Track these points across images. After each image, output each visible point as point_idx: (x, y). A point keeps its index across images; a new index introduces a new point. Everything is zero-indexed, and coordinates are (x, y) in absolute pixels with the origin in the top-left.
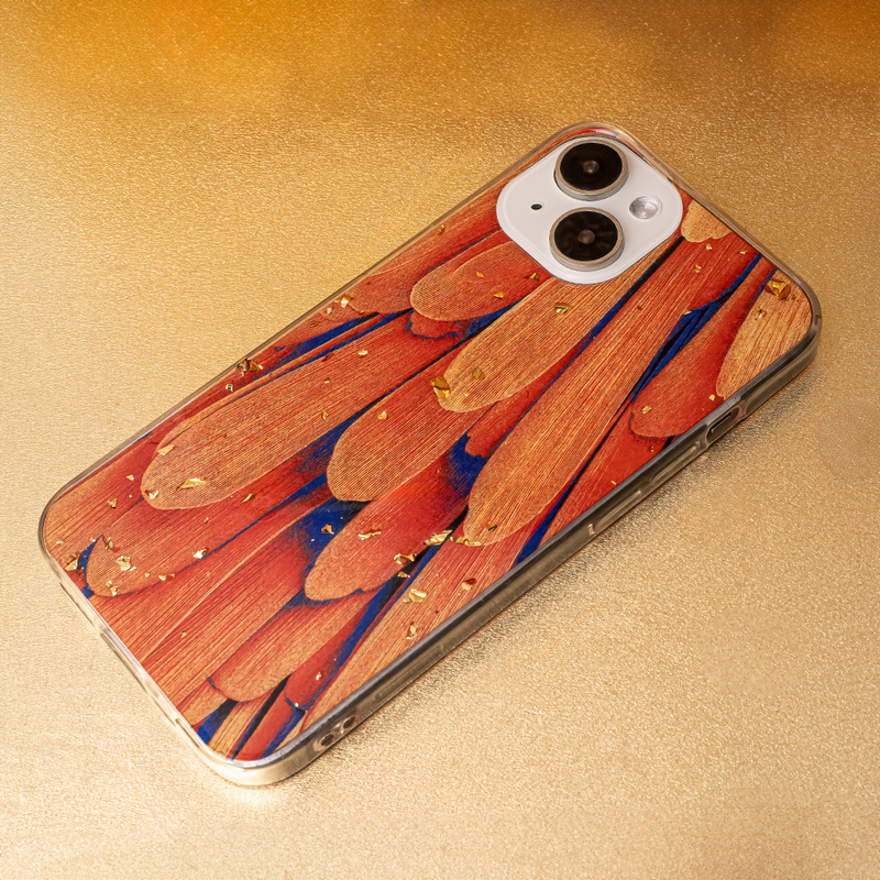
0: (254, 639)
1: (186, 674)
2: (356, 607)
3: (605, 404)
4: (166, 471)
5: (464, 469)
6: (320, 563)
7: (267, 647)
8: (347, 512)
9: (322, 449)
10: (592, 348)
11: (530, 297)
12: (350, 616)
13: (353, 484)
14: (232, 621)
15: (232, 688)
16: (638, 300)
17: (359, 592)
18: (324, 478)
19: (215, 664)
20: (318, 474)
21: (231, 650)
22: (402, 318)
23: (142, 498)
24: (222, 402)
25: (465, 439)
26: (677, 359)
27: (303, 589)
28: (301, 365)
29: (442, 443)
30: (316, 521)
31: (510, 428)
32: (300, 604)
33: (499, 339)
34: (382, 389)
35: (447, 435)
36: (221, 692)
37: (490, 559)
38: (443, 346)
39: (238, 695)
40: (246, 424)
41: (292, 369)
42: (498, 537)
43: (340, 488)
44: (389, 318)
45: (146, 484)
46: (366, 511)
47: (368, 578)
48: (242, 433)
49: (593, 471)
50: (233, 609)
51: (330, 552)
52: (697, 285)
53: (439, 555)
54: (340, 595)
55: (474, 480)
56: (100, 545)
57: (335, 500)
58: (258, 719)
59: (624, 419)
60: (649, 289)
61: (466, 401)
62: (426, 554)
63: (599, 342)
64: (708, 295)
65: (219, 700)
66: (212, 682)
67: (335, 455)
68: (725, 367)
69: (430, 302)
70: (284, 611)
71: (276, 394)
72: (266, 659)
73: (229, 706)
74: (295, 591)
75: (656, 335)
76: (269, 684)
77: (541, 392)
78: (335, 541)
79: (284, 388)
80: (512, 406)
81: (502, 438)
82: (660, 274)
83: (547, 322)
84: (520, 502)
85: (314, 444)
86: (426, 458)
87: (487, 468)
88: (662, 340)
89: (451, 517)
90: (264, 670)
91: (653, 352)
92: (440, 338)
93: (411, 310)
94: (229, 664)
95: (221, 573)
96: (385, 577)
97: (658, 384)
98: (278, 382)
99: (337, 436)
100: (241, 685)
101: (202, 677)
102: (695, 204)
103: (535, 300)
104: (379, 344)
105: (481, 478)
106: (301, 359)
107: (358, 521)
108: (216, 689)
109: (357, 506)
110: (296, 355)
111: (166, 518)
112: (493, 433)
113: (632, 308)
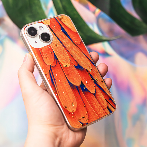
0: (99, 102)
1: (102, 112)
2: (97, 87)
3: (74, 46)
4: (70, 108)
5: (79, 67)
6: (90, 90)
7: (100, 100)
8: (82, 85)
9: (72, 85)
10: (64, 44)
11: (53, 49)
12: (98, 89)
13: (78, 82)
14: (96, 104)
15: (105, 107)
16: (58, 35)
17: (95, 86)
18: (76, 86)
19: (102, 108)
20: (75, 87)
21: (100, 105)
22: (51, 67)
23: (73, 113)
24: (59, 97)
25: (74, 65)
26: (69, 35)
28: (56, 84)
29: (74, 69)
30: (83, 89)
31: (74, 59)
32: (95, 95)
33: (59, 56)
34: (63, 74)
38: (58, 63)
39: (107, 106)
40: (64, 95)
41: (56, 85)
42: (91, 67)
43: (79, 84)
44: (51, 69)
45: (71, 111)
46: (83, 82)
47: (93, 85)
48: (66, 96)
49: (84, 52)
50: (94, 104)
51: (88, 89)
52: (57, 27)
54: (95, 89)
56: (80, 120)
57: (80, 86)
58: (110, 104)
59: (77, 45)
60: (56, 34)
61: (69, 64)
62: (91, 76)
63: (63, 43)
64: (60, 27)
65: (107, 109)
66: (104, 109)
67: (73, 83)
68: (72, 30)
69: (49, 62)
70: (96, 97)
71: (60, 89)
72: (102, 101)
73: (108, 107)
74: (93, 95)
75: (64, 36)
76: (106, 102)
77: (70, 53)
78: (87, 87)
80: (71, 58)
82: (54, 31)
83: (58, 48)
84: (86, 62)
85: (70, 86)
86: (76, 71)
87: (80, 64)
88: (65, 35)
89: (86, 71)
90: (103, 102)
91: (67, 37)
92: (56, 63)
93: (50, 66)
94: (102, 106)
95: (88, 104)
96: (93, 82)
97: (72, 39)
98: (58, 88)
99: (70, 82)
100: (105, 105)
101: (103, 110)
102: (43, 22)
103: (54, 48)
104: (55, 72)
105: (81, 66)
106: (55, 84)
107: (84, 84)
108: (105, 109)
109: (82, 83)
110: (54, 84)
111: (77, 110)
112: (75, 62)
113: (59, 37)
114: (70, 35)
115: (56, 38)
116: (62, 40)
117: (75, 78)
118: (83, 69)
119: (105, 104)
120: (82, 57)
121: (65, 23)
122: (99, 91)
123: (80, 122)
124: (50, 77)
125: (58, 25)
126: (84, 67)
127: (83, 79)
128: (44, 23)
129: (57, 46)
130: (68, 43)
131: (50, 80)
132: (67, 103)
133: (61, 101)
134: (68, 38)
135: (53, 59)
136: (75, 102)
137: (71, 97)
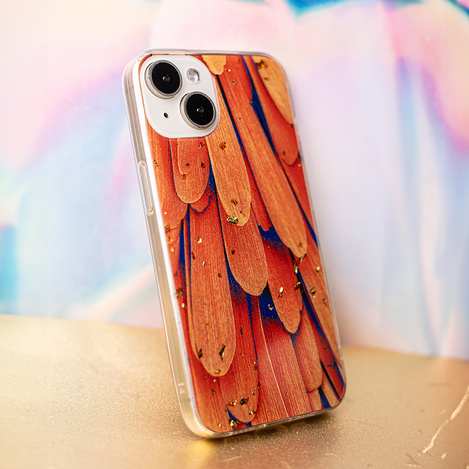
0: (300, 365)
1: (301, 400)
2: (306, 317)
3: (273, 165)
4: (211, 360)
5: (272, 238)
6: (283, 320)
7: (305, 361)
8: (267, 295)
9: (235, 287)
10: (247, 150)
11: (210, 153)
12: (309, 322)
13: (256, 284)
14: (289, 370)
15: (314, 385)
16: (236, 116)
17: (301, 313)
18: (248, 295)
19: (303, 386)
20: (245, 296)
21: (300, 376)
22: (191, 212)
23: (217, 378)
24: (190, 315)
25: (260, 227)
26: (269, 124)
27: (290, 333)
28: (190, 270)
29: (257, 237)
30: (265, 310)
31: (264, 207)
32: (295, 338)
33: (223, 181)
34: (220, 244)
35: (255, 234)
36: (314, 390)
37: (312, 254)
38: (214, 204)
39: (318, 384)
40: (206, 312)
41: (190, 275)
42: (305, 245)
43: (256, 292)
44: (188, 217)
45: (212, 371)
46: (271, 287)
47: (297, 306)
48: (209, 317)
50: (285, 366)
51: (280, 313)
52: (242, 89)
53: (302, 272)
54: (299, 320)
55: (278, 237)
56: (230, 408)
57: (259, 297)
59: (283, 164)
60: (234, 109)
61: (244, 216)
62: (299, 277)
63: (246, 146)
64: (249, 91)
65: (317, 392)
66: (309, 392)
67: (240, 283)
68: (282, 111)
69: (190, 193)
70: (295, 346)
71: (198, 290)
72: (310, 365)
73: (320, 389)
74: (289, 336)
75: (255, 124)
76: (319, 370)
77: (256, 184)
78: (277, 308)
79: (197, 284)
80: (255, 199)
81: (267, 213)
82: (229, 97)
83: (225, 157)
84: (296, 227)
85: (231, 288)
86: (260, 248)
87: (276, 229)
88: (258, 122)
89: (289, 257)
90: (313, 368)
91: (261, 130)
92: (209, 203)
93: (189, 205)
94: (306, 382)
95: (268, 362)
96: (300, 298)
97: (276, 139)
98: (193, 284)
99: (232, 277)
100: (315, 381)
101: (305, 394)
102: (204, 57)
103: (213, 153)
104: (198, 230)
105: (279, 234)
106: (187, 267)
107: (273, 293)
108: (312, 392)
109: (267, 289)
110: (184, 268)
111: (232, 372)
112: (263, 215)
113: (238, 121)
114: (273, 128)
115: (230, 124)
116: (245, 136)
117: (251, 269)
118: (283, 246)
119: (316, 376)
120: (289, 209)
121: (267, 83)
122: (308, 330)
123: (230, 415)
124: (178, 241)
125: (246, 83)
126: (285, 241)
127: (273, 279)
128: (205, 63)
129: (226, 149)
130: (259, 150)
131: (177, 254)
132: (207, 341)
133: (191, 331)
134: (263, 134)
135: (201, 189)
136: (232, 346)
137: (223, 326)
